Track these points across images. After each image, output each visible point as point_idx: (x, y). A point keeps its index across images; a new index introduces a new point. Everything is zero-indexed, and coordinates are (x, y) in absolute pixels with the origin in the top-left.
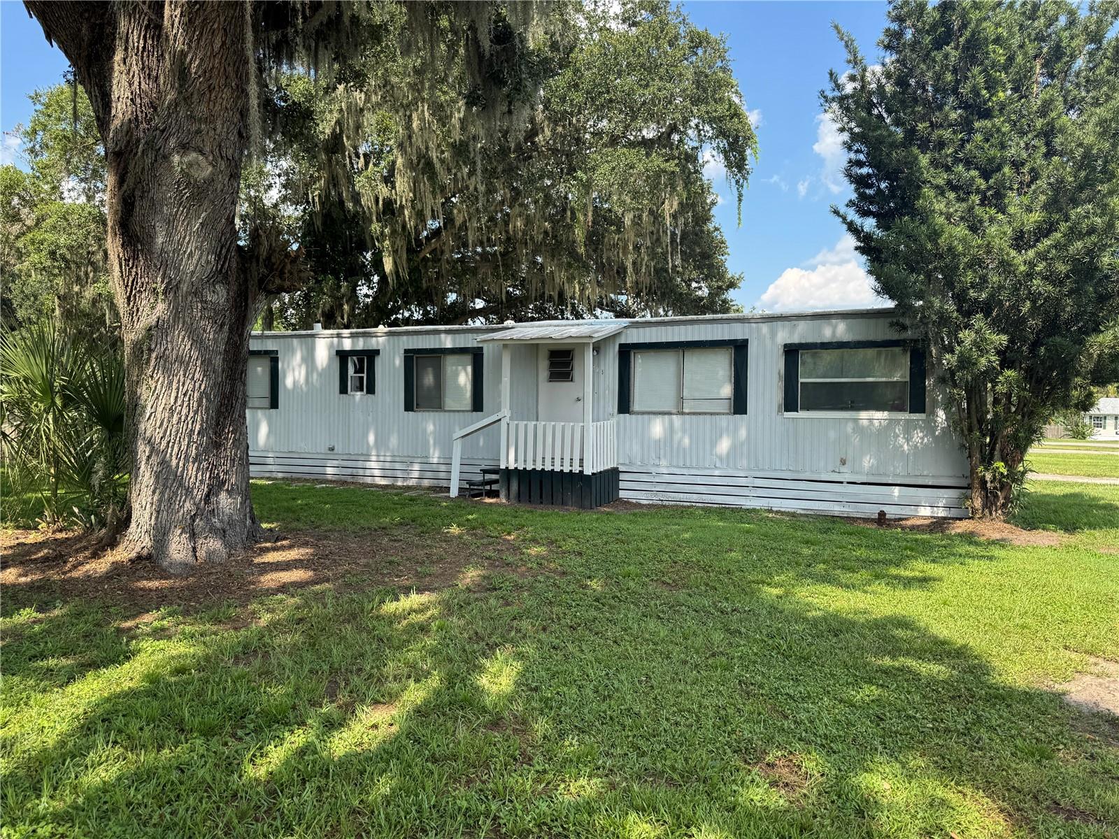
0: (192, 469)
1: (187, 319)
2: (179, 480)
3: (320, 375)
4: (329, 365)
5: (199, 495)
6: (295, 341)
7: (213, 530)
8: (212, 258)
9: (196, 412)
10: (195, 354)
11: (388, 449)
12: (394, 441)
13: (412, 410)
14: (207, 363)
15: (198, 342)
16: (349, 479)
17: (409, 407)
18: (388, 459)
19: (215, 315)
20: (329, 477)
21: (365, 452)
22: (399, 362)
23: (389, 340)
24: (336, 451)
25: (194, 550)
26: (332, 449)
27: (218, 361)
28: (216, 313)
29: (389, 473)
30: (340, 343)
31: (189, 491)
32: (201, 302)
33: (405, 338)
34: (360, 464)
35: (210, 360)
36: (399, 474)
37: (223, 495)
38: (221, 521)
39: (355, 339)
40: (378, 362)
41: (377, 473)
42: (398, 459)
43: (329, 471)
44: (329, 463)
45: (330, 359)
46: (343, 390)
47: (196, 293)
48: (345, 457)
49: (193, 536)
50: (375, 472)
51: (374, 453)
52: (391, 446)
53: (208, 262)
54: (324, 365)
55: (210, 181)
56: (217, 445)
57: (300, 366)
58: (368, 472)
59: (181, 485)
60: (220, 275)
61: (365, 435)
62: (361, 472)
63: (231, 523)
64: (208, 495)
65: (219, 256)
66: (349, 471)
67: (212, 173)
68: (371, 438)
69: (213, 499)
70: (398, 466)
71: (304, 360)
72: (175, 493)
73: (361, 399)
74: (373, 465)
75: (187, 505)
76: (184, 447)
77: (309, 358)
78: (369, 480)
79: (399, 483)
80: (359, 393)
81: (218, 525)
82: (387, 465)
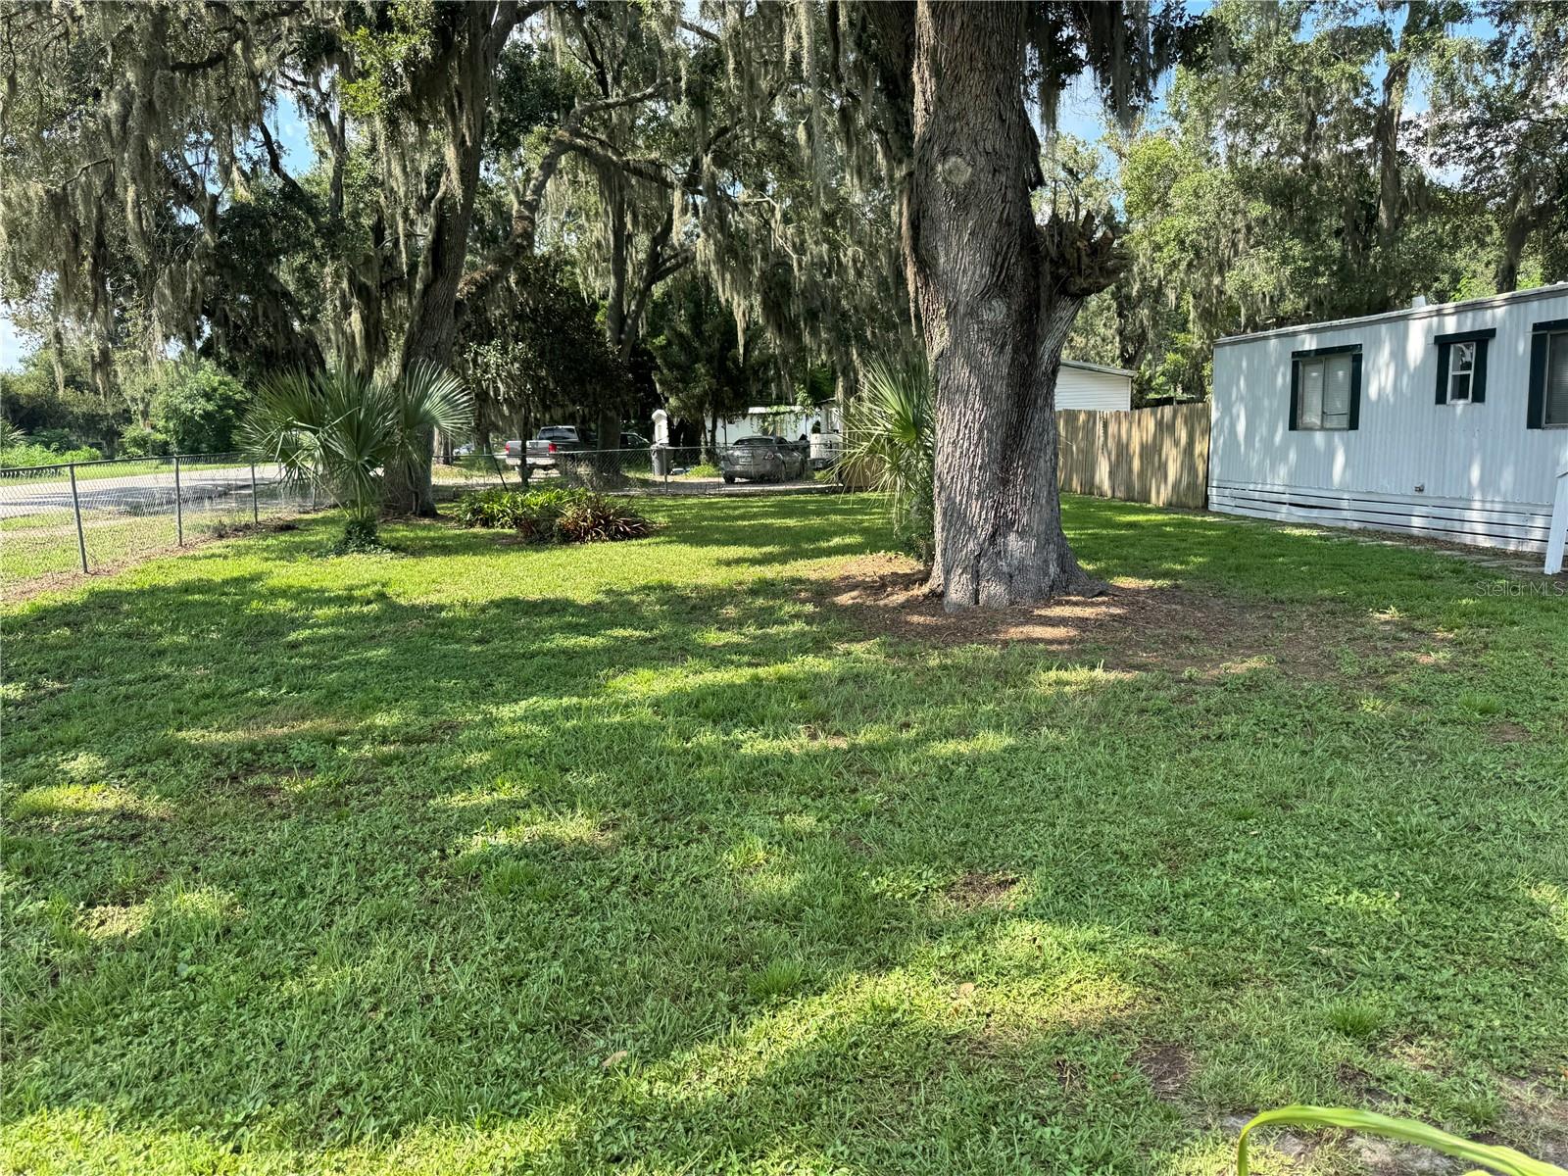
0: (975, 506)
1: (965, 344)
2: (963, 518)
3: (1412, 377)
4: (1424, 360)
5: (983, 534)
6: (1384, 328)
7: (998, 574)
8: (986, 270)
9: (977, 446)
10: (974, 381)
11: (1499, 490)
12: (1507, 478)
13: (1539, 427)
14: (986, 393)
15: (976, 369)
16: (1441, 536)
17: (1534, 422)
18: (1498, 507)
19: (995, 337)
20: (1415, 532)
21: (1464, 496)
22: (1523, 346)
23: (1510, 313)
24: (1425, 493)
25: (977, 592)
26: (1420, 490)
27: (1000, 388)
28: (995, 333)
29: (1497, 530)
30: (1441, 325)
31: (972, 530)
32: (978, 323)
33: (1535, 304)
34: (1455, 514)
35: (990, 387)
36: (1511, 532)
37: (1012, 537)
38: (1009, 565)
39: (1463, 316)
40: (1494, 349)
41: (1480, 528)
42: (1511, 508)
43: (1416, 522)
44: (1418, 510)
45: (1426, 350)
46: (1441, 399)
47: (972, 313)
48: (1439, 502)
49: (977, 577)
50: (1476, 528)
51: (1477, 496)
52: (1503, 488)
53: (982, 276)
54: (1418, 362)
55: (971, 184)
56: (1005, 482)
57: (1388, 365)
58: (1467, 527)
59: (964, 523)
60: (998, 286)
61: (1467, 468)
62: (1457, 526)
63: (1022, 568)
64: (993, 536)
65: (993, 267)
66: (1441, 524)
67: (972, 175)
68: (1475, 474)
69: (1000, 540)
70: (1511, 519)
71: (1393, 355)
72: (959, 531)
73: (1464, 410)
74: (1474, 515)
75: (971, 545)
76: (966, 484)
77: (1399, 354)
78: (1468, 540)
79: (1512, 547)
80: (1461, 402)
81: (1005, 569)
82: (1495, 517)
